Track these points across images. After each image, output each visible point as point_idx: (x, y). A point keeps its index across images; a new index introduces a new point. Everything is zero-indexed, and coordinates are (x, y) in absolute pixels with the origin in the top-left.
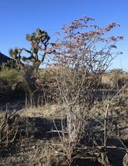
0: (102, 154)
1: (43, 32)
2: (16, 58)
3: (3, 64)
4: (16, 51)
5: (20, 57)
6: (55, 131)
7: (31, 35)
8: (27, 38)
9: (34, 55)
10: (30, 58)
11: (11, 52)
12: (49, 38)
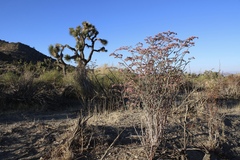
0: (182, 156)
1: (90, 26)
2: (58, 56)
3: (39, 64)
4: (58, 48)
5: (62, 55)
6: (135, 136)
7: (75, 29)
8: (71, 33)
9: (79, 53)
10: (74, 57)
11: (51, 49)
12: (97, 33)
